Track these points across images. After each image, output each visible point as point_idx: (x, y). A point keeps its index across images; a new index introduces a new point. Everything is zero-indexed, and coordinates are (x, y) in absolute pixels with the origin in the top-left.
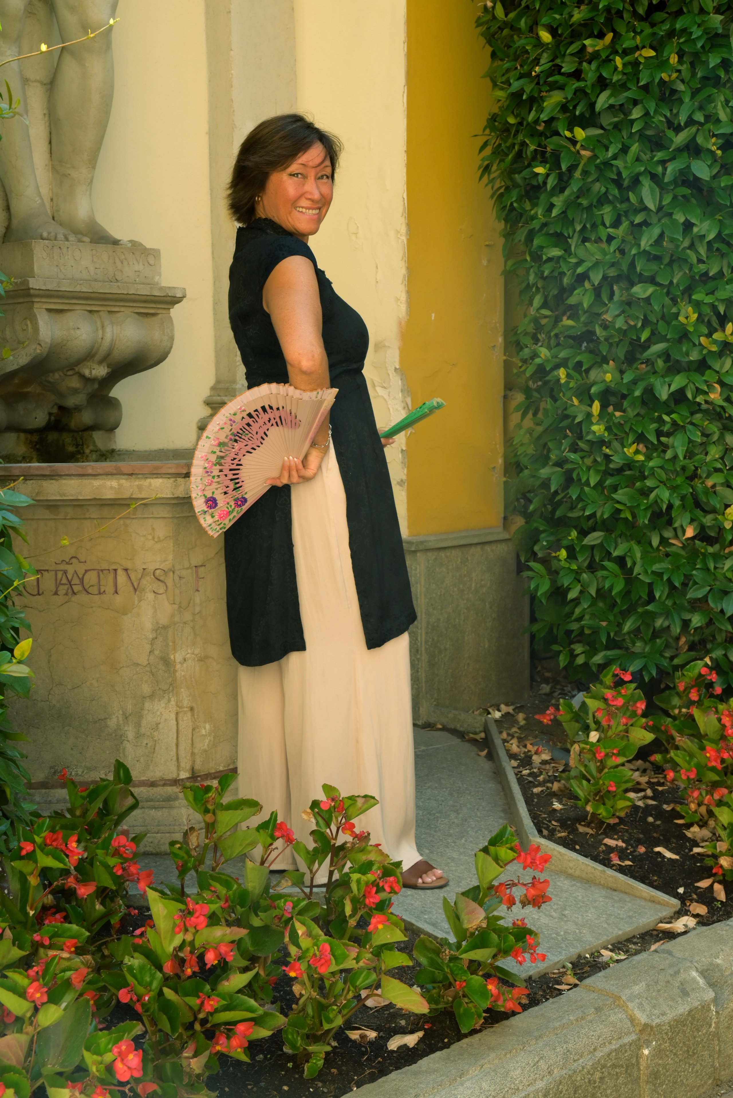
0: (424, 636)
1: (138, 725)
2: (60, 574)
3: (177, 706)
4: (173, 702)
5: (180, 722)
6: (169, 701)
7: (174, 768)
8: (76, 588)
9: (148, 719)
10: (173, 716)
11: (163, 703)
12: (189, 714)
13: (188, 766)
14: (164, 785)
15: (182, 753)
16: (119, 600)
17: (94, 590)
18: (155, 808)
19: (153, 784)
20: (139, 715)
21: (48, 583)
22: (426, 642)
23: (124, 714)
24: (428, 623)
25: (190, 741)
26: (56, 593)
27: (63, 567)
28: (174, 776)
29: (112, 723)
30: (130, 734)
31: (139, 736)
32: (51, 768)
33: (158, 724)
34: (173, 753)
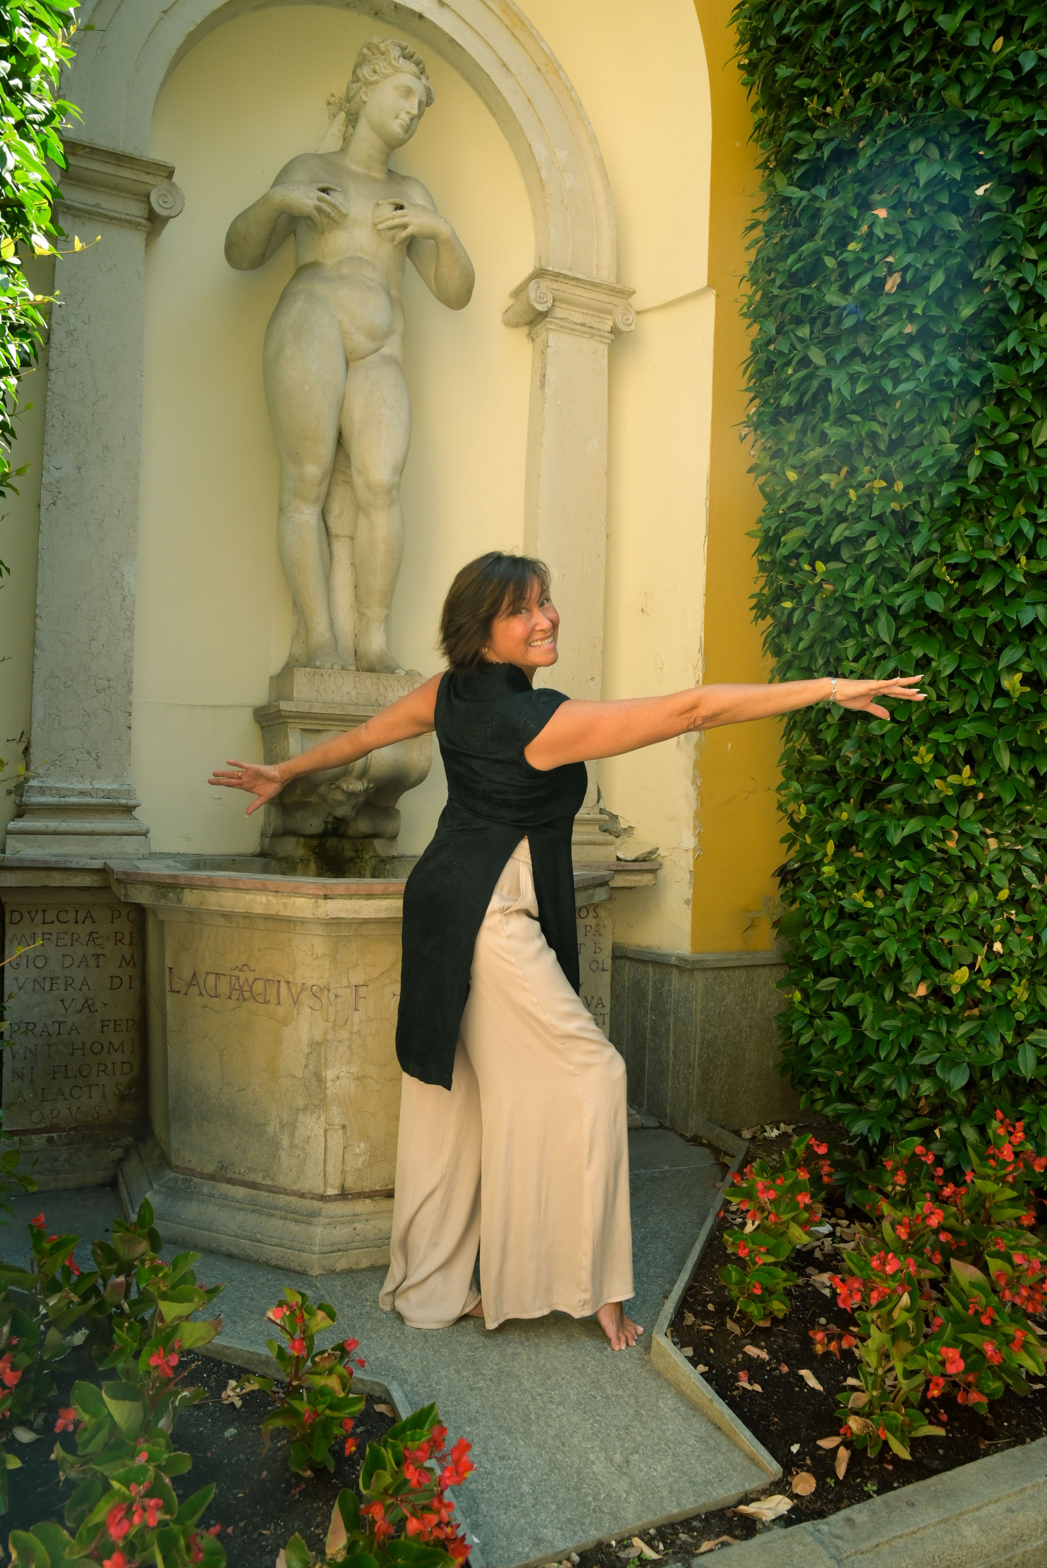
0: (697, 1052)
1: (292, 1136)
2: (234, 979)
3: (327, 1123)
4: (322, 1119)
5: (329, 1139)
6: (320, 1117)
7: (321, 1184)
8: (246, 995)
9: (301, 1131)
10: (322, 1133)
11: (315, 1116)
12: (341, 1132)
13: (338, 1183)
14: (312, 1198)
15: (330, 1169)
16: (280, 1011)
17: (260, 999)
18: (296, 1221)
19: (302, 1196)
20: (292, 1126)
21: (224, 987)
22: (700, 1057)
23: (281, 1122)
24: (703, 1039)
25: (340, 1159)
26: (230, 998)
27: (236, 973)
28: (320, 1191)
29: (271, 1129)
30: (285, 1143)
31: (292, 1146)
32: (220, 1162)
33: (309, 1138)
34: (321, 1168)
